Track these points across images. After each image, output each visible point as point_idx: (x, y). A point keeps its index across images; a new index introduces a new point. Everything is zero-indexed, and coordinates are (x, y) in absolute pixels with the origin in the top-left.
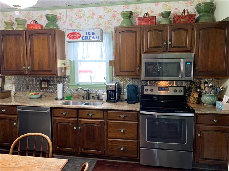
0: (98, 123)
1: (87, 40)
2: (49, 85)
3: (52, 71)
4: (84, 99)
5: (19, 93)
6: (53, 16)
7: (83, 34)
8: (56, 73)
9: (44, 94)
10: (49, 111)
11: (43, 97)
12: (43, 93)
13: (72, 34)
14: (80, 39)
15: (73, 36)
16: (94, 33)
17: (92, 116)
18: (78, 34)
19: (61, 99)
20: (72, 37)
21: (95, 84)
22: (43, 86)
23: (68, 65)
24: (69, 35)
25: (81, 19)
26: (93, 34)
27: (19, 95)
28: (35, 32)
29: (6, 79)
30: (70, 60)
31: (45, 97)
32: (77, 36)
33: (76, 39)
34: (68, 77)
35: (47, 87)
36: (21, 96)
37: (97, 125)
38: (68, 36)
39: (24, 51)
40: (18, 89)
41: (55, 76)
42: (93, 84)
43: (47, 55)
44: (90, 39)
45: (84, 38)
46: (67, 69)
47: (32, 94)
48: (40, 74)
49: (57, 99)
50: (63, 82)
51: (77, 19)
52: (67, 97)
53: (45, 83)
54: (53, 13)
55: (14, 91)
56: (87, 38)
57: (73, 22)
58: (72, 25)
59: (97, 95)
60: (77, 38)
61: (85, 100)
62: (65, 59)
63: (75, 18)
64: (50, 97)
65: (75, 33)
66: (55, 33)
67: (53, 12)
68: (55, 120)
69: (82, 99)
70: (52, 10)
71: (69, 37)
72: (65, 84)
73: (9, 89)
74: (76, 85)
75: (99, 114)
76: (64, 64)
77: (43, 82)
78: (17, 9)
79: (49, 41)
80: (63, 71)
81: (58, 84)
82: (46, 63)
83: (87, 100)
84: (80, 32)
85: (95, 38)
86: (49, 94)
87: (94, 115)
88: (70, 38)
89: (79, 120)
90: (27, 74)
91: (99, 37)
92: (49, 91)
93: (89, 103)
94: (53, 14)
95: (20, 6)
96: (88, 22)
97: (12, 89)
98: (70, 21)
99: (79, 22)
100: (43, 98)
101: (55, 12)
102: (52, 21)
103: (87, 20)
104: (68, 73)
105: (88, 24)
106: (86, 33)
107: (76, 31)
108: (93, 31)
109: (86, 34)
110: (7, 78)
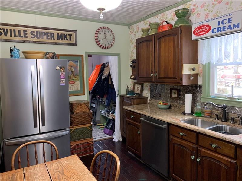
0: (225, 163)
1: (219, 33)
2: (179, 95)
3: (177, 79)
4: (218, 119)
5: (153, 100)
6: (183, 10)
7: (214, 25)
8: (181, 81)
9: (173, 105)
10: (166, 126)
11: (173, 108)
12: (173, 103)
13: (199, 28)
14: (210, 33)
15: (201, 30)
16: (231, 19)
17: (218, 148)
18: (208, 26)
19: (189, 114)
20: (199, 33)
21: (238, 99)
22: (174, 95)
23: (201, 70)
24: (196, 31)
25: (221, 3)
26: (229, 22)
27: (153, 103)
28: (162, 34)
29: (144, 86)
30: (203, 64)
31: (175, 108)
32: (205, 30)
33: (204, 34)
34: (200, 87)
35: (177, 97)
36: (154, 104)
37: (223, 165)
38: (194, 31)
39: (152, 57)
40: (152, 97)
41: (180, 84)
42: (235, 99)
43: (172, 60)
44: (224, 30)
45: (215, 31)
46: (199, 76)
47: (161, 103)
48: (165, 81)
49: (184, 113)
50: (195, 93)
51: (215, 6)
52: (197, 113)
53: (175, 92)
54: (187, 7)
55: (149, 98)
56: (219, 29)
57: (209, 11)
58: (208, 16)
59: (239, 117)
60: (206, 33)
61: (220, 122)
62: (198, 63)
63: (212, 6)
64: (179, 109)
65: (203, 26)
66: (181, 31)
67: (187, 5)
68: (172, 139)
69: (216, 119)
70: (185, 4)
71: (195, 33)
72: (197, 95)
73: (146, 96)
74: (210, 97)
75: (229, 149)
76: (193, 70)
77: (173, 91)
78: (101, 13)
79: (175, 43)
80: (192, 79)
81: (187, 95)
82: (171, 69)
83: (222, 121)
84: (210, 24)
85: (232, 27)
86: (178, 106)
87: (221, 148)
88: (196, 35)
89: (199, 148)
90: (154, 81)
91: (239, 24)
92: (179, 101)
93: (222, 126)
94: (182, 8)
95: (104, 9)
96: (231, 6)
97: (148, 95)
98: (206, 11)
99: (217, 10)
100: (173, 110)
101: (188, 5)
102: (182, 16)
103: (229, 4)
104: (200, 82)
105: (231, 8)
106: (219, 22)
107: (205, 23)
108: (229, 17)
109: (219, 24)
110: (145, 84)
